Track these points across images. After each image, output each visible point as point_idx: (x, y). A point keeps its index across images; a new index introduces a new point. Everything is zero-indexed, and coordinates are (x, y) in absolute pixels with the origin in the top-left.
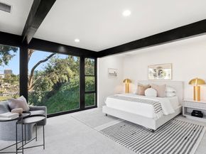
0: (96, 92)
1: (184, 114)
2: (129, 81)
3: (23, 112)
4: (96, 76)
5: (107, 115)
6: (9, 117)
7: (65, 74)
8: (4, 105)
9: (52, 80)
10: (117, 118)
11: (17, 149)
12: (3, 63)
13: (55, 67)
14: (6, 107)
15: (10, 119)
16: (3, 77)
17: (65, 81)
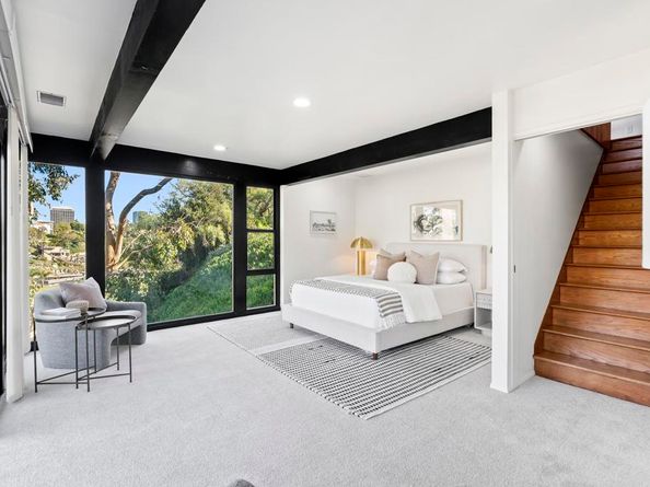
0: (276, 270)
1: (475, 326)
2: (366, 243)
3: (90, 309)
4: (276, 231)
5: (292, 326)
6: (62, 315)
7: (216, 224)
8: (52, 296)
9: (175, 240)
10: (311, 333)
11: (78, 379)
12: (48, 198)
13: (190, 204)
14: (56, 301)
15: (64, 318)
16: (49, 229)
17: (218, 241)
